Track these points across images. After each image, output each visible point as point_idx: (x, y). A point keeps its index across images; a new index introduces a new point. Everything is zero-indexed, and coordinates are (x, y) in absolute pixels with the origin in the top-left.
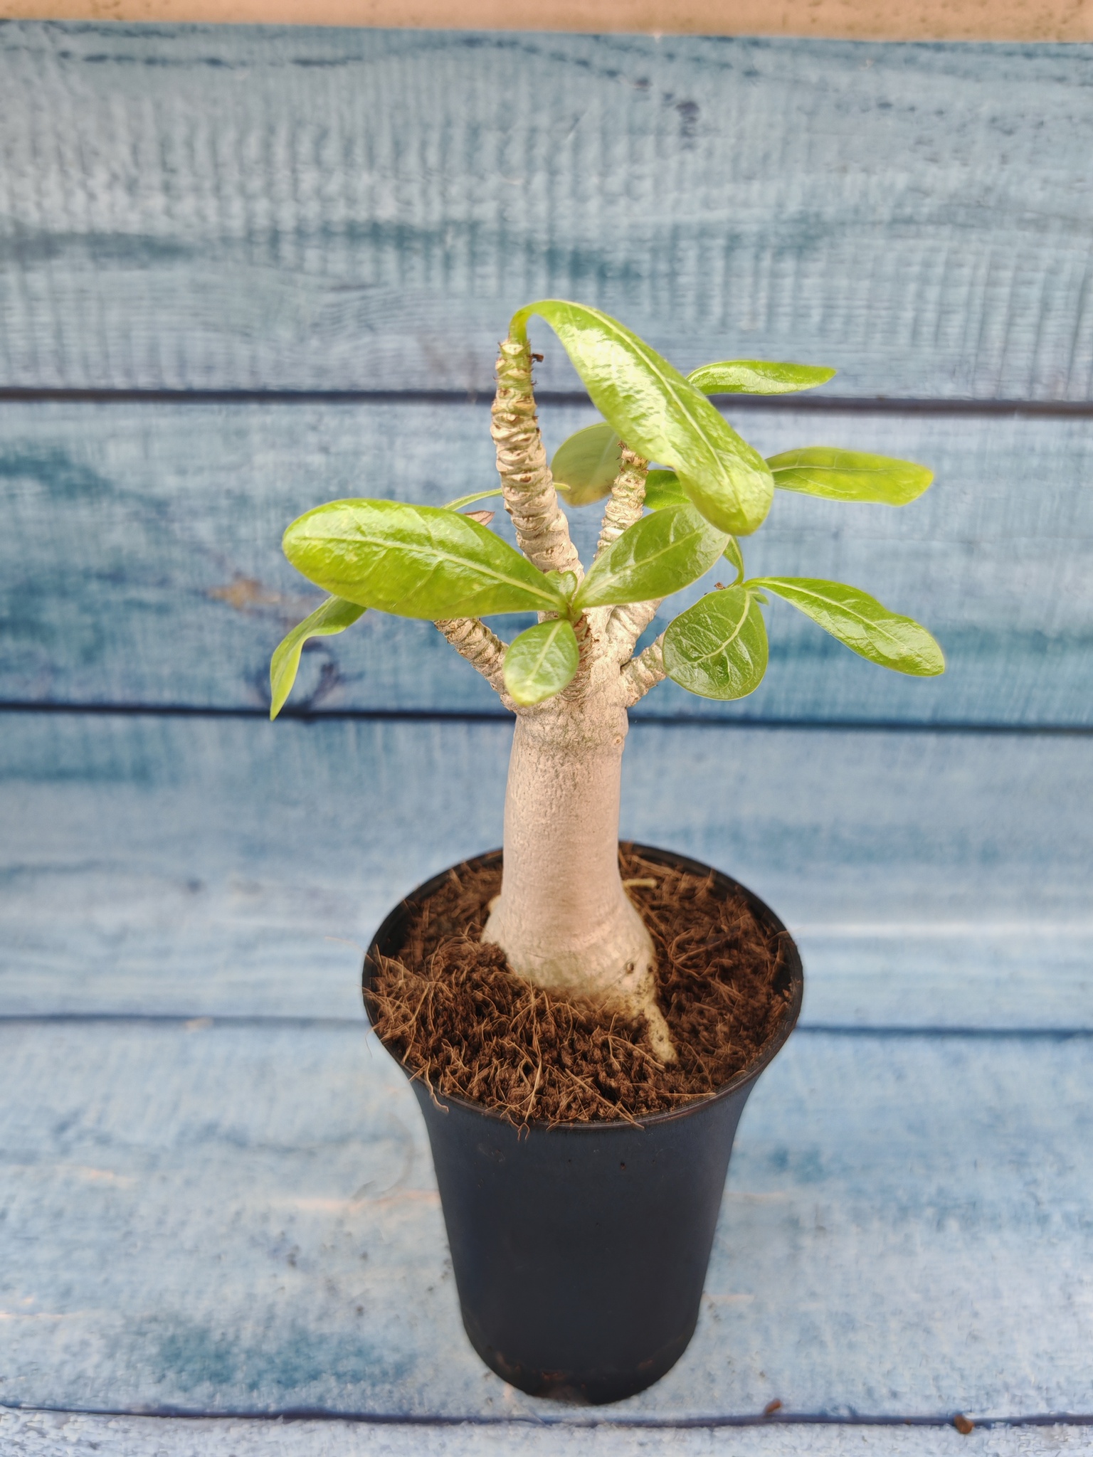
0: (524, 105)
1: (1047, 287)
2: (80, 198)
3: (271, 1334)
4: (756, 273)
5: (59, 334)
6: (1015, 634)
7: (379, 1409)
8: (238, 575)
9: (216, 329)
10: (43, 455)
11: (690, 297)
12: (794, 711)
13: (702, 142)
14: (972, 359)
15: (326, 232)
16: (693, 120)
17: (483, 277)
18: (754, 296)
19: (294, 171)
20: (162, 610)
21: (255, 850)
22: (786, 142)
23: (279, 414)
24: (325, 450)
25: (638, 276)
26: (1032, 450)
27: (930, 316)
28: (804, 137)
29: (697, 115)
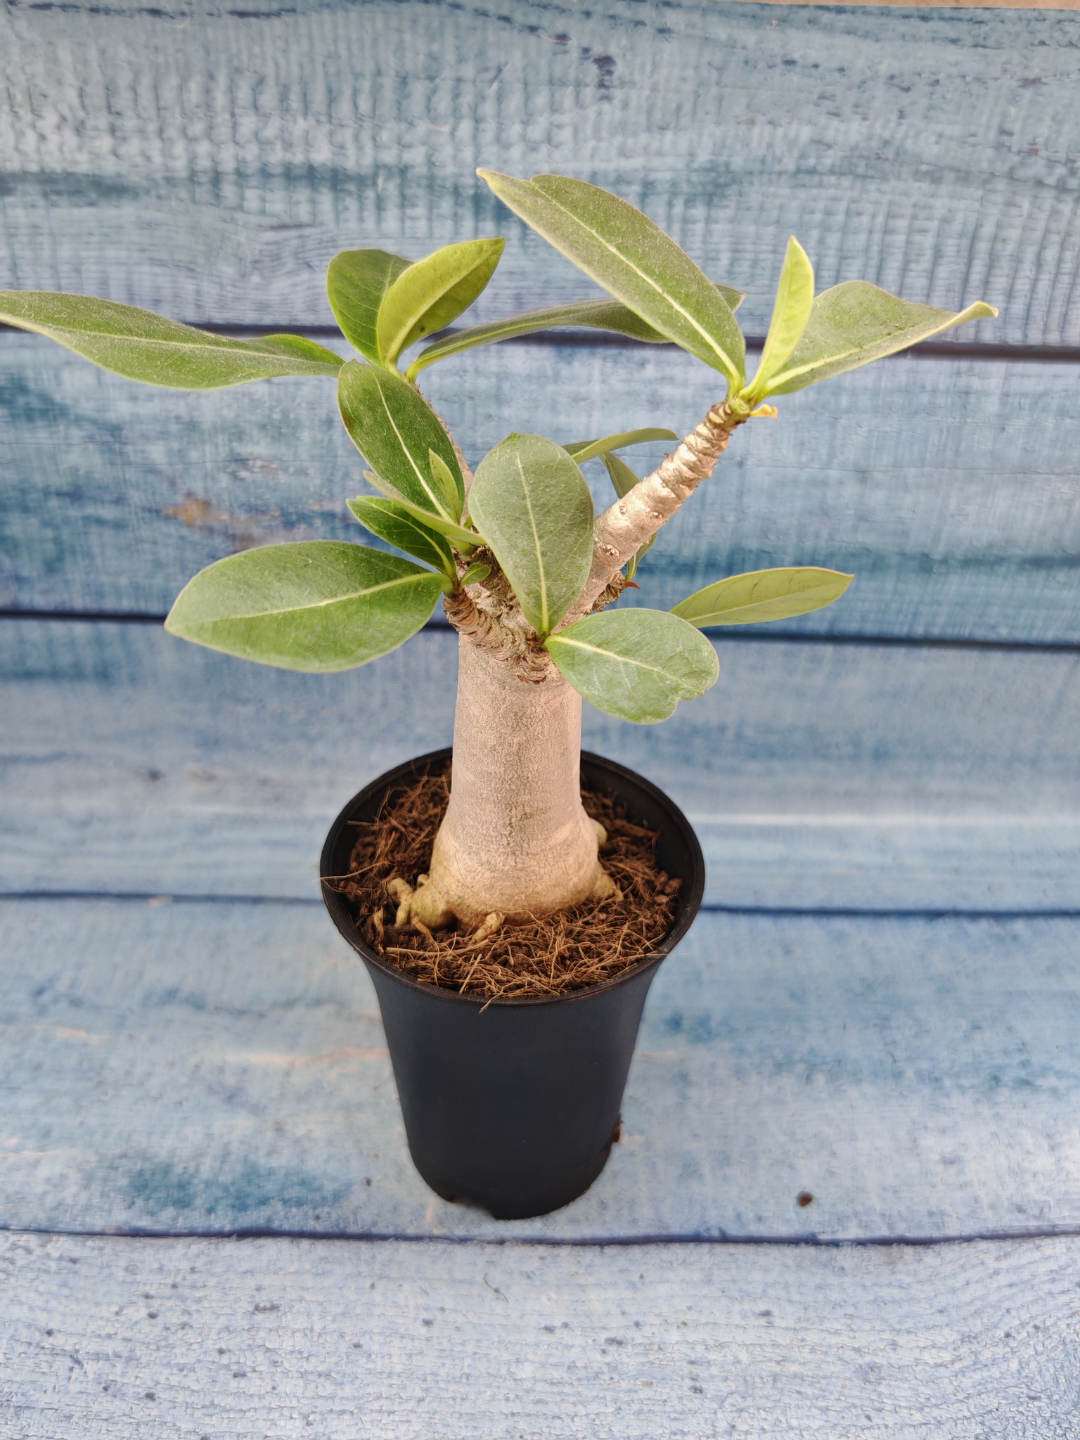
0: (450, 57)
1: (938, 235)
2: (31, 137)
3: (226, 1167)
4: (669, 218)
5: (14, 268)
6: (902, 554)
7: (319, 1227)
8: (189, 495)
9: (162, 264)
13: (618, 94)
15: (265, 173)
16: (610, 73)
17: (413, 219)
19: (233, 115)
20: (119, 526)
21: (210, 742)
22: (697, 95)
26: (923, 387)
27: (831, 261)
28: (714, 91)
29: (613, 69)
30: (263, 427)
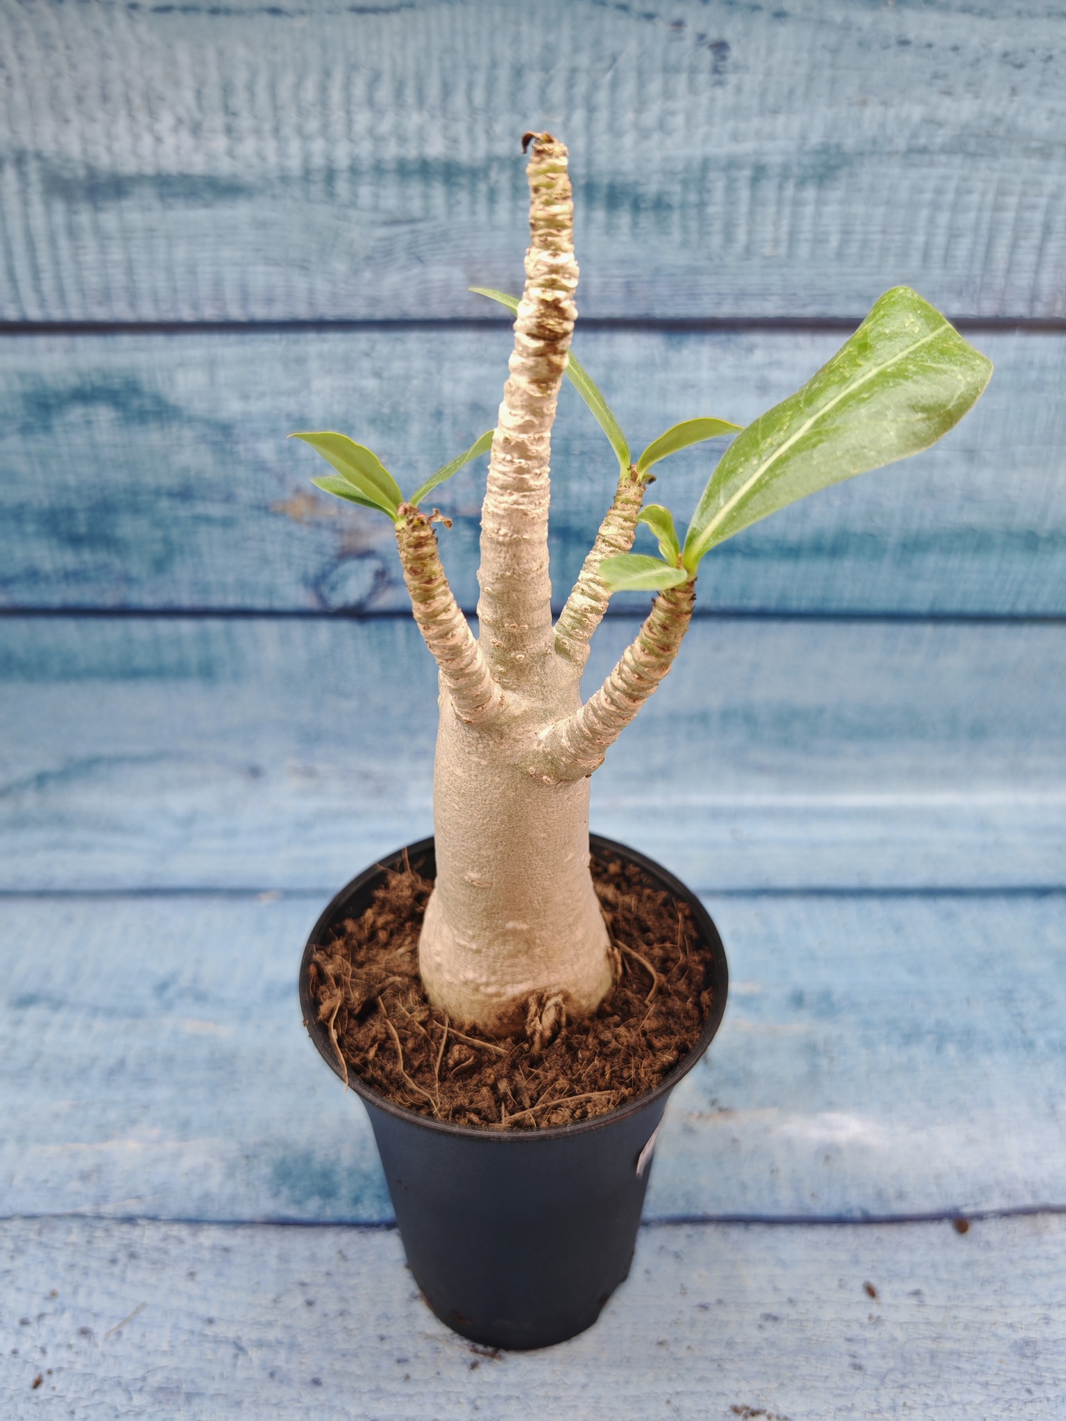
0: (565, 47)
1: (1049, 211)
2: (147, 142)
4: (780, 202)
5: (130, 270)
6: (1009, 534)
8: (298, 490)
9: (277, 263)
10: (117, 384)
11: (717, 226)
12: (804, 604)
13: (732, 79)
14: (978, 280)
15: (379, 169)
16: (724, 58)
18: (776, 224)
19: (348, 112)
20: (227, 523)
21: (310, 738)
22: (810, 78)
23: (334, 342)
24: (377, 374)
25: (669, 207)
26: (1031, 364)
27: (940, 239)
28: (827, 73)
29: (728, 54)
30: (372, 421)
